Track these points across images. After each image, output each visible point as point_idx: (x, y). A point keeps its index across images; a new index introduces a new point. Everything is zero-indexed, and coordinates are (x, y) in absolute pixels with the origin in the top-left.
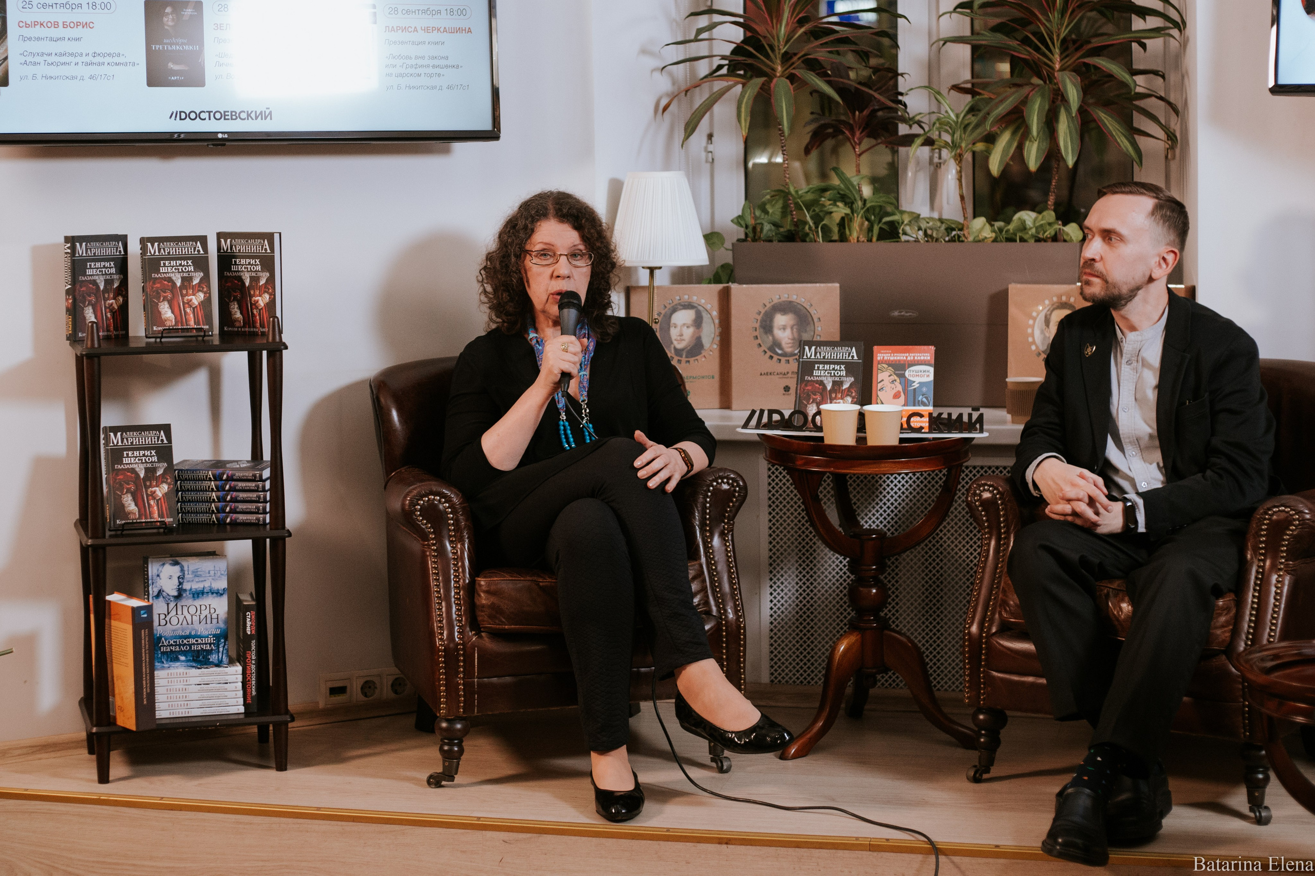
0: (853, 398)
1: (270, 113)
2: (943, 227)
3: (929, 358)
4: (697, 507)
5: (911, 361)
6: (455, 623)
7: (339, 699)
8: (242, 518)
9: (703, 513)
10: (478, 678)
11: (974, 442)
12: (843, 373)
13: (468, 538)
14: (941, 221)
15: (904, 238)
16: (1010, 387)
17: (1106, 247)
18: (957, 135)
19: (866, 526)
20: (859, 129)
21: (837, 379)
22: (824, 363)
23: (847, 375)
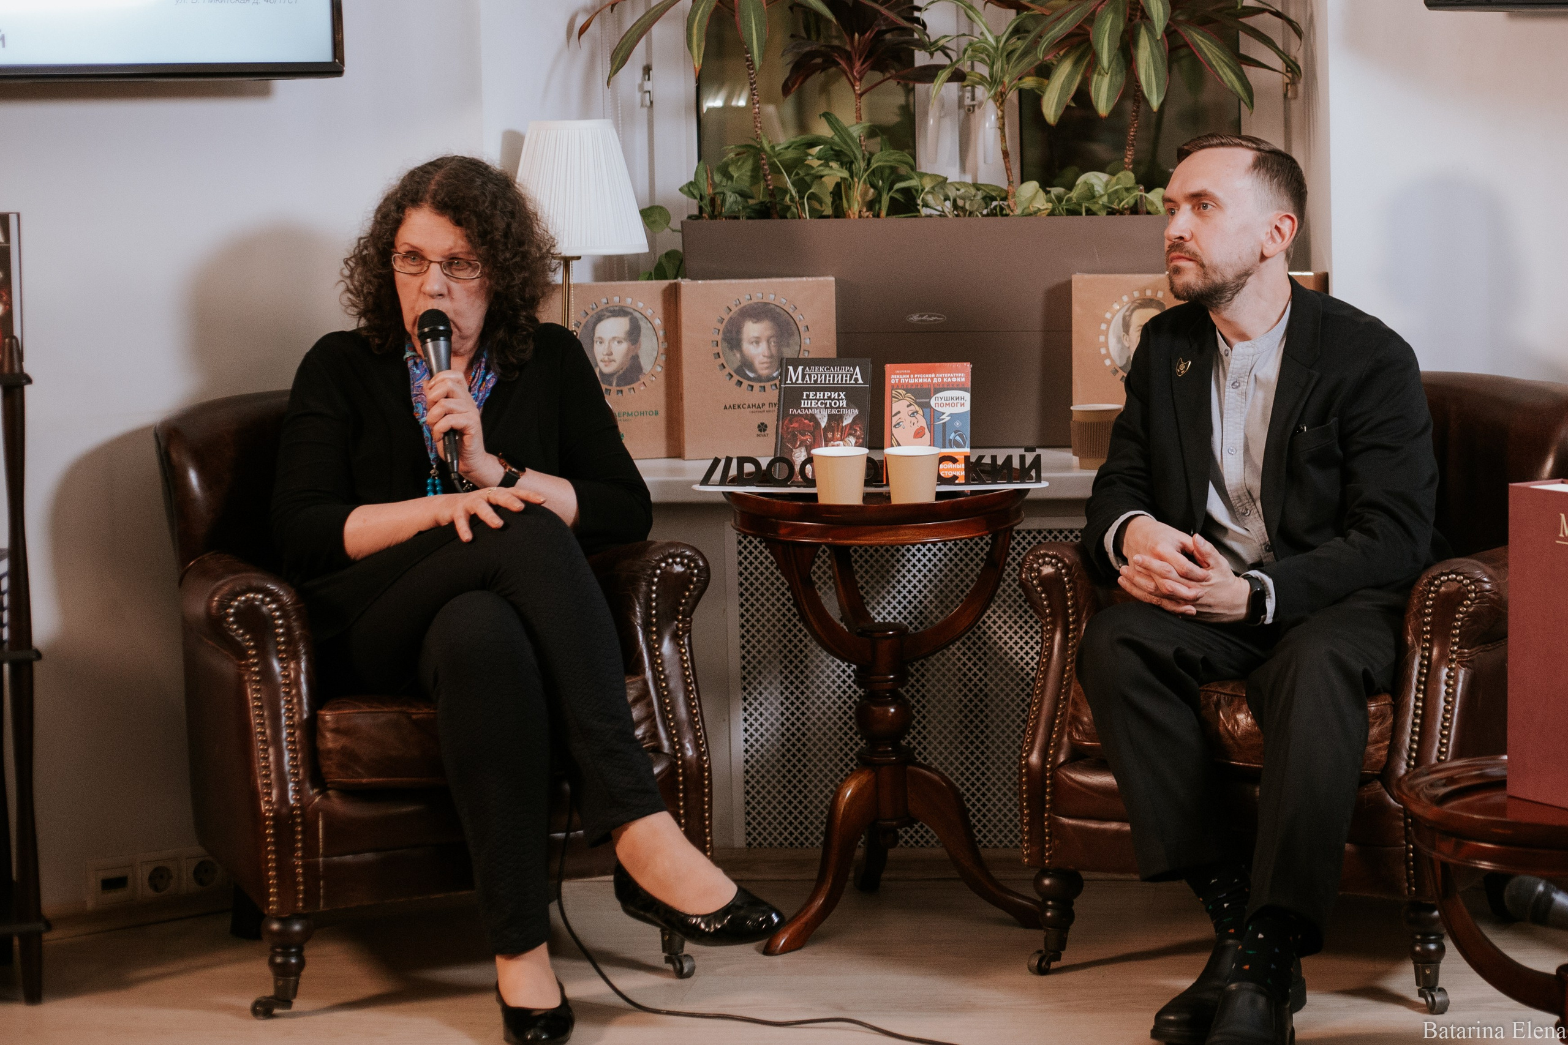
0: (858, 438)
2: (980, 195)
3: (963, 380)
4: (638, 599)
5: (938, 384)
6: (289, 777)
7: (116, 896)
9: (647, 608)
10: (325, 856)
11: (1029, 496)
12: (844, 403)
13: (305, 653)
14: (977, 186)
15: (924, 211)
16: (1075, 417)
17: (1197, 219)
18: (998, 66)
19: (879, 619)
20: (859, 59)
21: (835, 412)
22: (816, 390)
23: (848, 407)
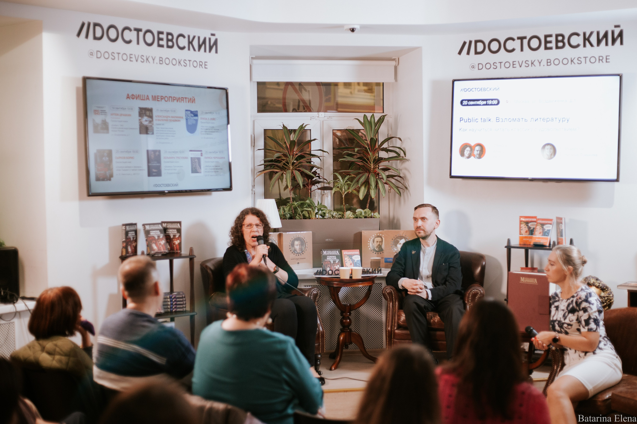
0: (339, 265)
1: (178, 185)
2: (338, 214)
3: (358, 253)
8: (178, 310)
12: (336, 258)
15: (326, 217)
17: (423, 222)
20: (310, 185)
21: (334, 260)
22: (330, 256)
23: (337, 259)
